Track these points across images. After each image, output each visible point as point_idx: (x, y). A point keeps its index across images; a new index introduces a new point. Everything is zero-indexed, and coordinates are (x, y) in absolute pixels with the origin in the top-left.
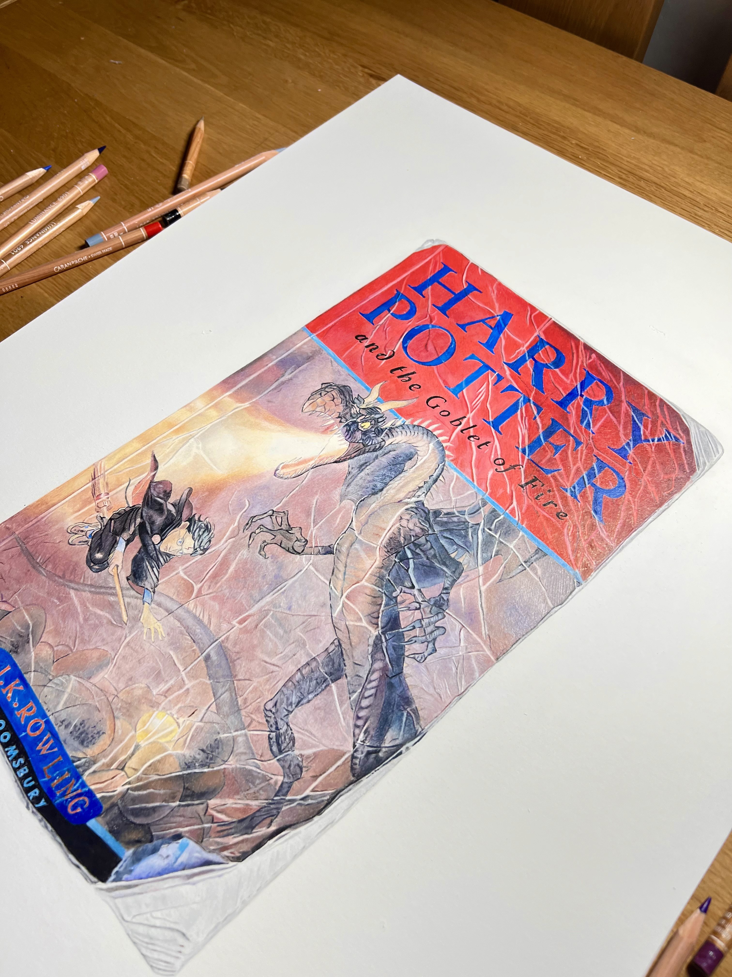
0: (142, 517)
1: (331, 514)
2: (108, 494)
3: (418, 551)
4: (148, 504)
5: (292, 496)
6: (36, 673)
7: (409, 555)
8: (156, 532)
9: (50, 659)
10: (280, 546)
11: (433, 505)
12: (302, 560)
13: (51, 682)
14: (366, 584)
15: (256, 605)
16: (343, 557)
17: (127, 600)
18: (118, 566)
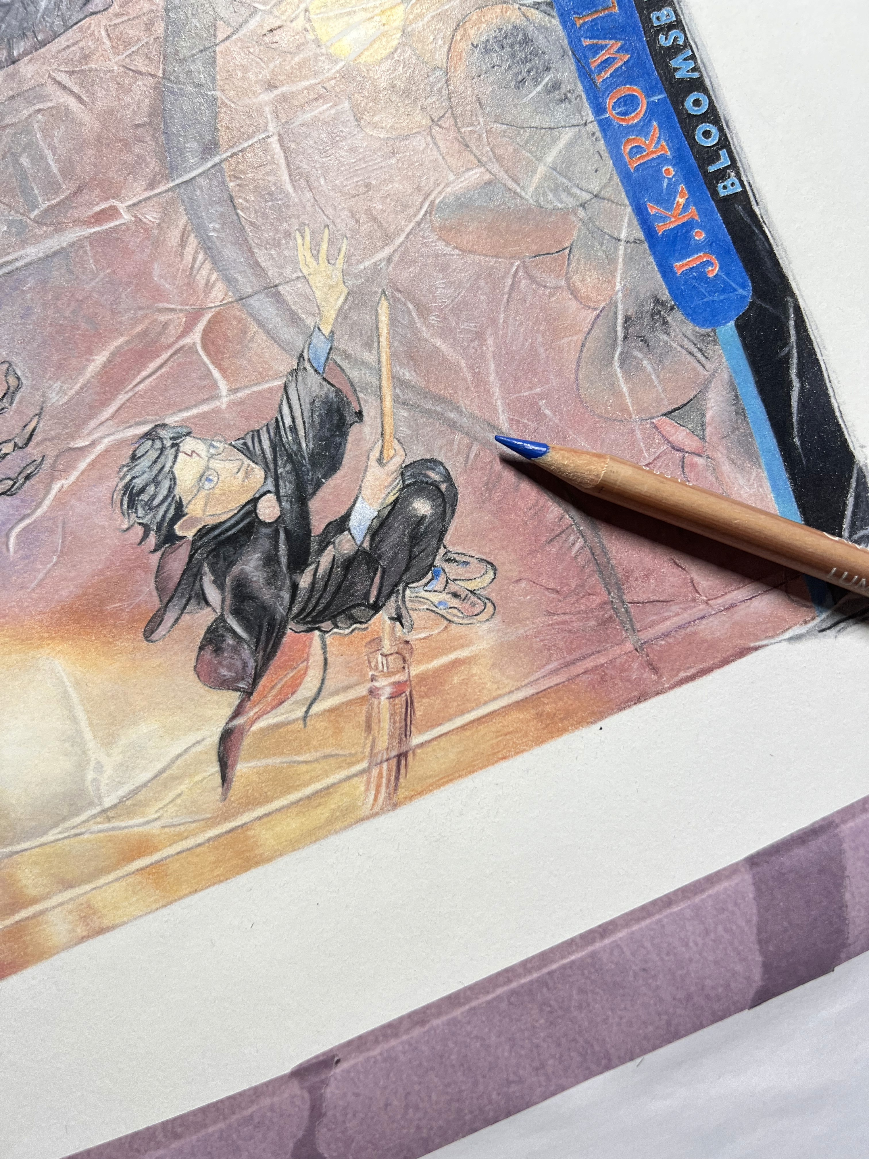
0: (295, 587)
2: (371, 692)
4: (271, 624)
6: (616, 235)
8: (265, 530)
9: (579, 260)
13: (581, 201)
15: (64, 244)
17: (369, 357)
18: (380, 460)
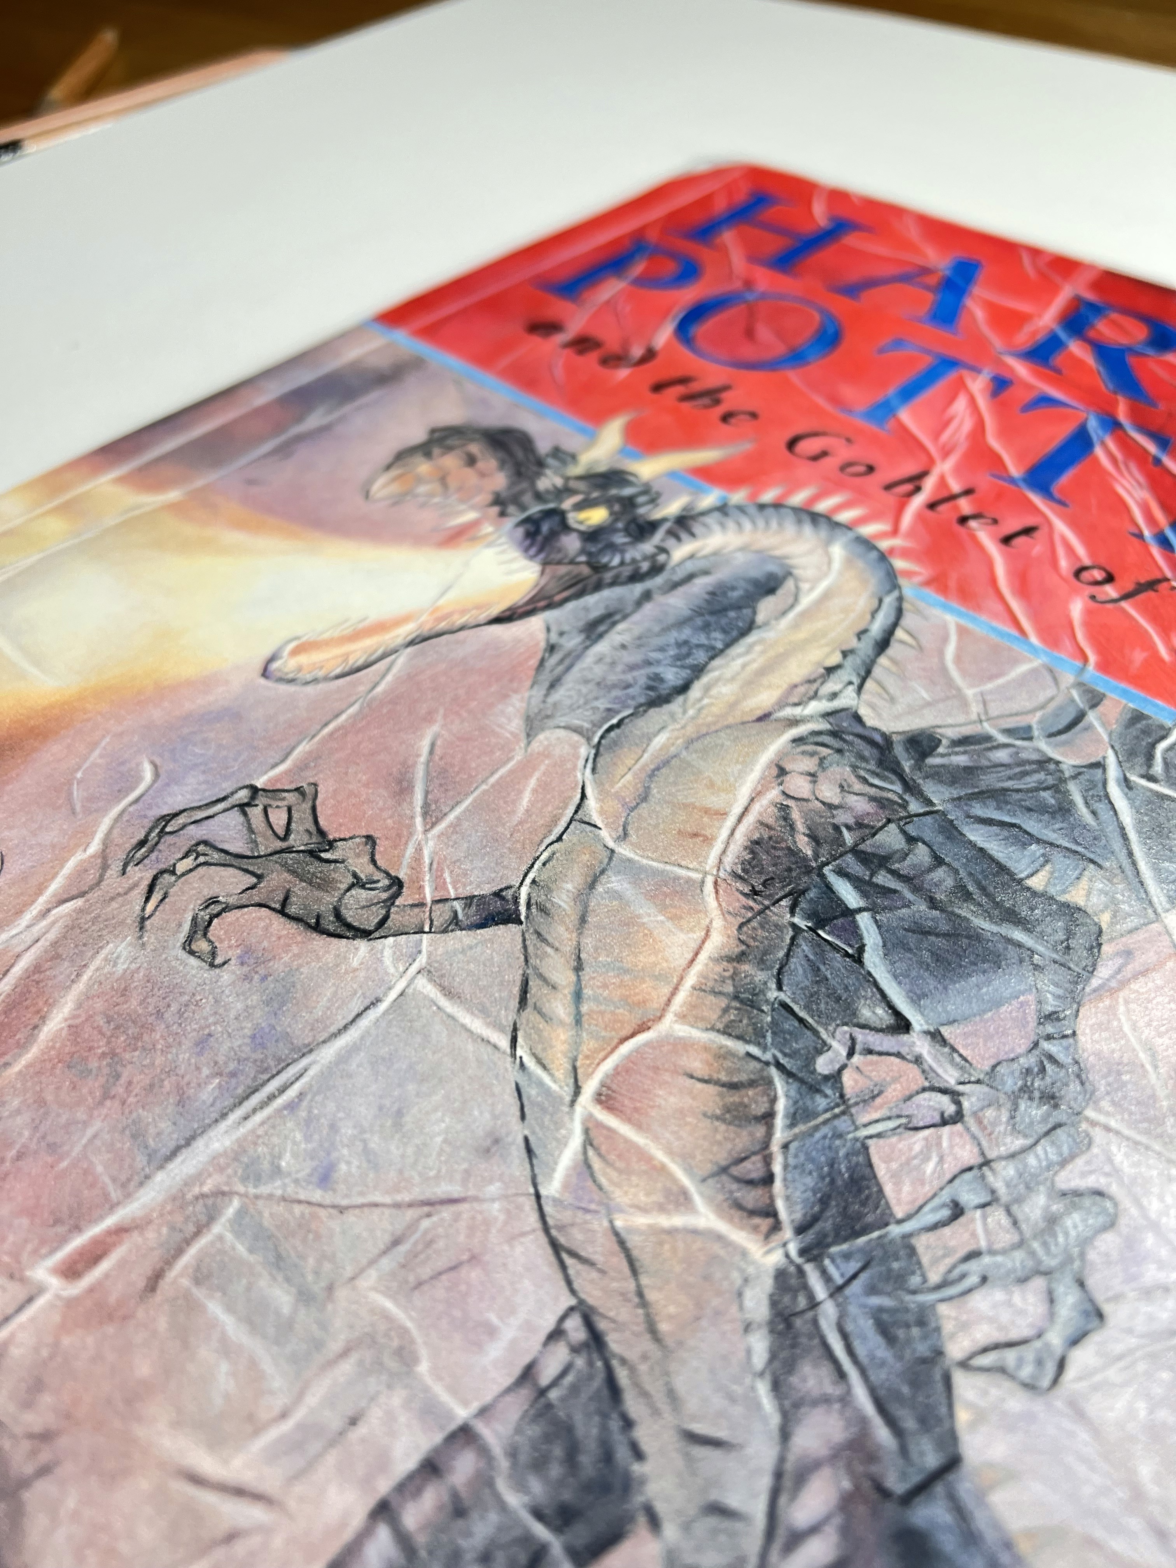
1: (492, 780)
3: (882, 879)
5: (331, 734)
7: (850, 896)
10: (282, 912)
11: (898, 717)
12: (380, 960)
14: (683, 1030)
16: (561, 929)
